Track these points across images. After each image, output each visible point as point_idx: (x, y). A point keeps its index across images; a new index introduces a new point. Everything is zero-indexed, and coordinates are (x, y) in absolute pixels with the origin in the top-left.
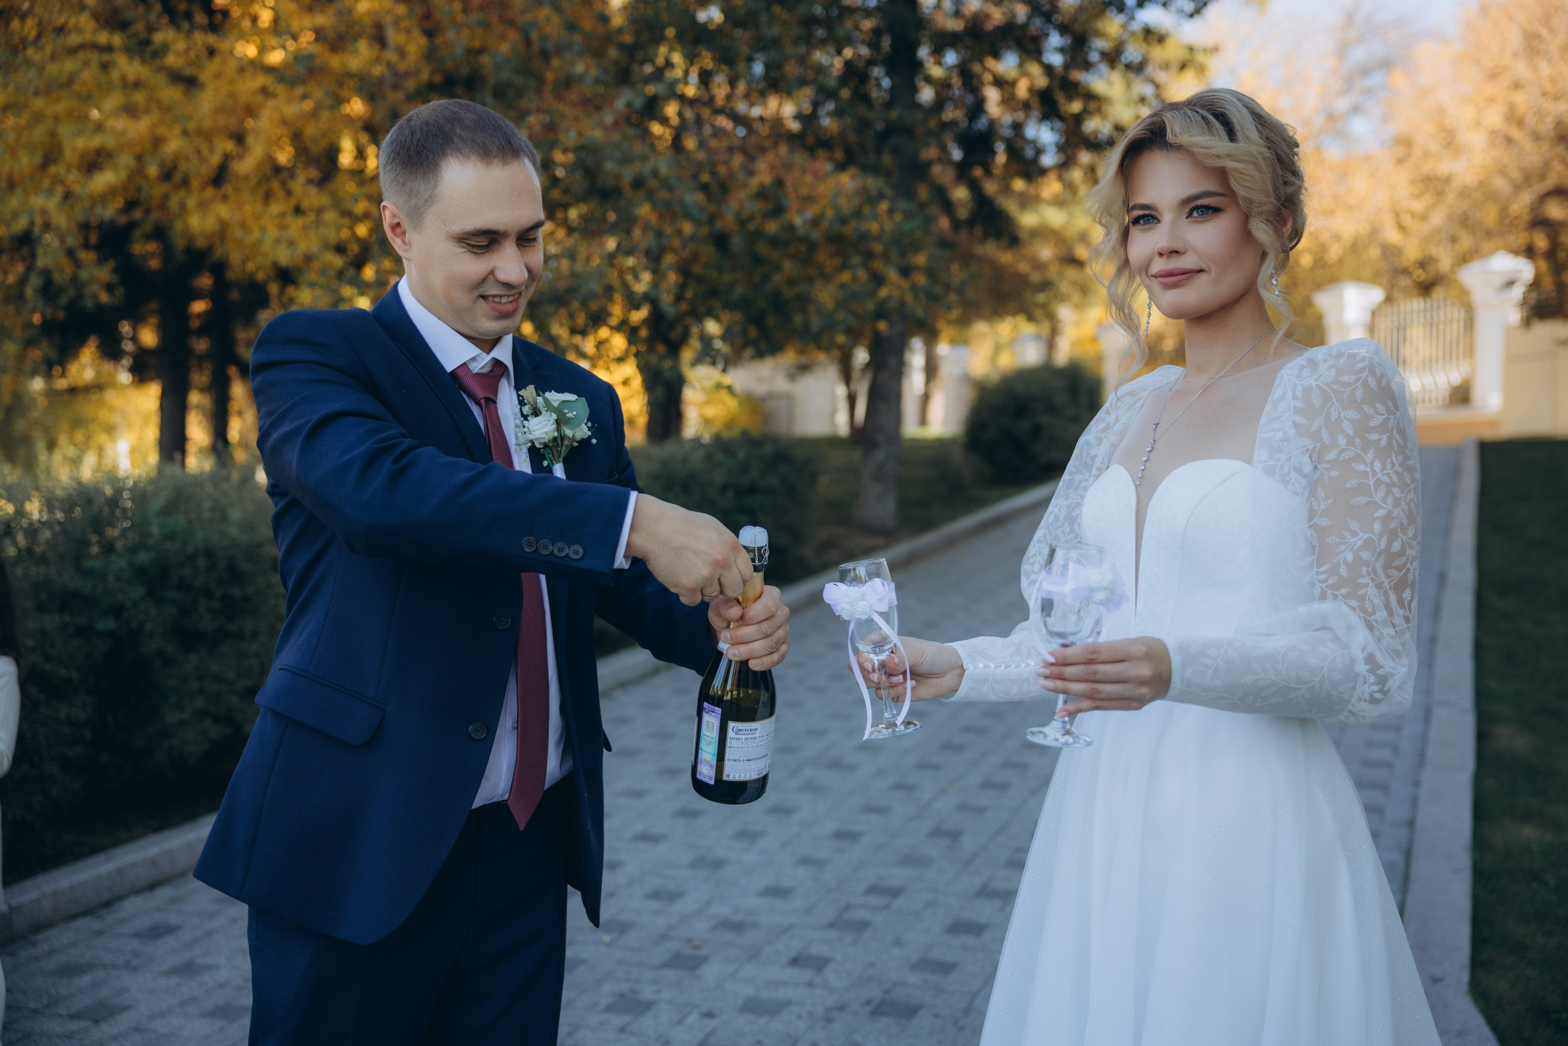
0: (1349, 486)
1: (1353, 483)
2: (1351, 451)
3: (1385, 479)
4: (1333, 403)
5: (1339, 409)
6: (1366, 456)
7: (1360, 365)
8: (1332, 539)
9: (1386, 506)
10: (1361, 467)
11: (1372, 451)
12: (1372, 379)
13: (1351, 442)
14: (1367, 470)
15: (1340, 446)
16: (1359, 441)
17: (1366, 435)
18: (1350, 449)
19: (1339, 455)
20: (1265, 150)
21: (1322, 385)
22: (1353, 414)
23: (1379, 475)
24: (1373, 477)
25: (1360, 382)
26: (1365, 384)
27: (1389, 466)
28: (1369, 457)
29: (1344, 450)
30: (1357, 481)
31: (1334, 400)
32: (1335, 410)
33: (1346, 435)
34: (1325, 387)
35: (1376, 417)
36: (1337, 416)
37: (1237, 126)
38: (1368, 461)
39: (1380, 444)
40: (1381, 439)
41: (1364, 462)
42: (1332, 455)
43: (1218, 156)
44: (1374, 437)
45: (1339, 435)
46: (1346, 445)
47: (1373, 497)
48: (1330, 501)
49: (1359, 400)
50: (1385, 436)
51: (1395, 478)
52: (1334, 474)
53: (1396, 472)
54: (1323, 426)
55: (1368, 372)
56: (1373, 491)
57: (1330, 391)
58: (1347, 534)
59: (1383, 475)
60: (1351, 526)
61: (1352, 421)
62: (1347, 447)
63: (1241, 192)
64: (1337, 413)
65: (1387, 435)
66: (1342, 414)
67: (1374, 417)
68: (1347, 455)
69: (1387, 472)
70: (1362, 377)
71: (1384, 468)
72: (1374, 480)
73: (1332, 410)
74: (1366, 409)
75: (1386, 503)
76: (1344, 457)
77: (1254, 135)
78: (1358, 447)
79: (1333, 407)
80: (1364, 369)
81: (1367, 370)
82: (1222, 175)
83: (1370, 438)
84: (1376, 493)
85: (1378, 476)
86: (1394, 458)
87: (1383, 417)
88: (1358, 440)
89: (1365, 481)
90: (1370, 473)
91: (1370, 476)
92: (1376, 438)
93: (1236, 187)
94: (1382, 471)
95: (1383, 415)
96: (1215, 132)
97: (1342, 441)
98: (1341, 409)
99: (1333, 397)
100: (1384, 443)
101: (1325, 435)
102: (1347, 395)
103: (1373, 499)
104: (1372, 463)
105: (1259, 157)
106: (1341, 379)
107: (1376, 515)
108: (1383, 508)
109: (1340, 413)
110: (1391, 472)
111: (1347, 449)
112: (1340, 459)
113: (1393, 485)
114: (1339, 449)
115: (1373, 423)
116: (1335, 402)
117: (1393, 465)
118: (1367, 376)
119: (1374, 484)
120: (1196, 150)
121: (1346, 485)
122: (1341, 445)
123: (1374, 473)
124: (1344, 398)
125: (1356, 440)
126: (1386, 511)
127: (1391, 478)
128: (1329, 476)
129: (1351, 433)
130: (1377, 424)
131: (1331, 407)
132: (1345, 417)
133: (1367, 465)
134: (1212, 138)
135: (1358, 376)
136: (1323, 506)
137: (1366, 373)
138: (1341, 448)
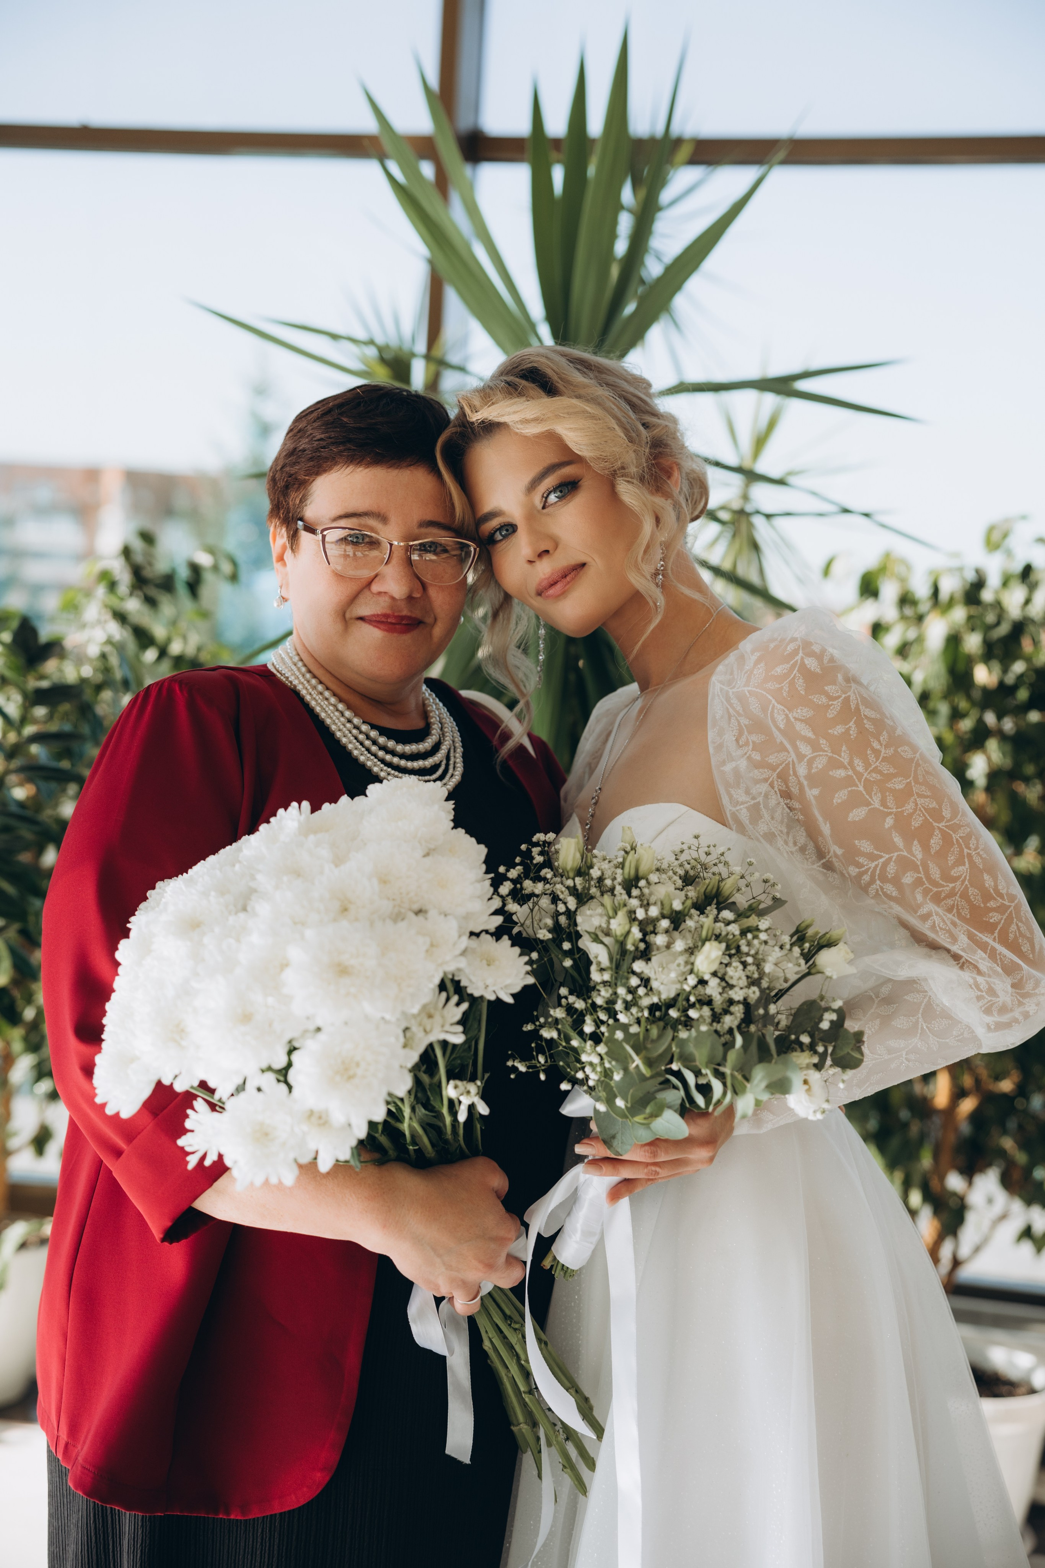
0: (839, 801)
1: (840, 796)
2: (821, 758)
3: (875, 776)
4: (774, 706)
5: (784, 711)
6: (840, 756)
7: (791, 647)
9: (890, 810)
10: (840, 773)
11: (844, 748)
12: (810, 659)
14: (849, 773)
15: (805, 756)
16: (824, 742)
17: (830, 731)
18: (820, 755)
21: (754, 689)
22: (803, 712)
23: (865, 775)
24: (860, 781)
25: (796, 669)
26: (804, 670)
27: (872, 758)
28: (845, 758)
30: (846, 792)
31: (773, 701)
32: (779, 714)
34: (758, 690)
35: (832, 704)
36: (785, 721)
38: (846, 762)
39: (851, 735)
40: (849, 729)
41: (841, 766)
44: (839, 730)
45: (798, 743)
46: (813, 752)
47: (871, 804)
49: (803, 693)
50: (851, 724)
51: (887, 769)
52: (815, 792)
53: (885, 759)
55: (803, 654)
56: (867, 797)
57: (765, 693)
58: (861, 860)
59: (869, 773)
60: (862, 849)
61: (806, 721)
62: (815, 754)
64: (784, 716)
65: (853, 720)
66: (790, 716)
67: (829, 706)
68: (820, 764)
69: (873, 766)
70: (797, 661)
71: (867, 765)
72: (862, 784)
73: (776, 715)
74: (815, 700)
75: (888, 808)
78: (826, 749)
79: (776, 711)
80: (795, 652)
81: (801, 652)
83: (836, 733)
84: (871, 798)
85: (864, 777)
86: (876, 745)
87: (840, 700)
88: (822, 741)
89: (854, 788)
90: (855, 777)
91: (856, 780)
92: (843, 730)
94: (866, 770)
95: (839, 697)
97: (805, 749)
98: (785, 710)
99: (771, 698)
100: (853, 732)
102: (787, 690)
103: (872, 807)
104: (851, 763)
106: (773, 673)
107: (887, 826)
108: (891, 813)
109: (787, 715)
110: (877, 763)
111: (816, 756)
112: (813, 771)
113: (889, 777)
114: (805, 760)
115: (831, 714)
116: (776, 704)
117: (877, 753)
118: (802, 658)
119: (864, 787)
121: (835, 801)
122: (807, 753)
123: (859, 775)
124: (784, 695)
125: (821, 742)
126: (893, 816)
127: (880, 772)
129: (810, 735)
130: (835, 713)
131: (772, 712)
132: (796, 719)
133: (846, 768)
135: (792, 663)
137: (801, 654)
138: (807, 758)
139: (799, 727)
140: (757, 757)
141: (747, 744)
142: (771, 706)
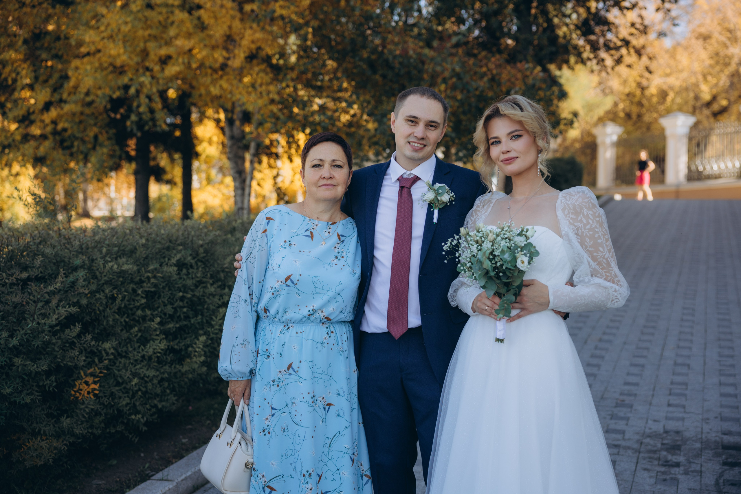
3: (603, 233)
4: (584, 209)
6: (597, 226)
7: (588, 195)
10: (597, 230)
13: (593, 222)
15: (590, 223)
19: (591, 227)
29: (592, 225)
32: (585, 211)
33: (591, 219)
34: (580, 204)
42: (588, 227)
43: (519, 117)
44: (598, 219)
48: (592, 242)
49: (591, 208)
52: (591, 233)
54: (583, 217)
57: (582, 206)
61: (592, 215)
76: (593, 227)
93: (527, 127)
96: (516, 109)
99: (584, 207)
101: (584, 221)
102: (588, 206)
105: (532, 117)
109: (587, 212)
113: (605, 234)
128: (589, 234)
131: (583, 211)
132: (589, 213)
134: (515, 111)
136: (590, 244)
139: (590, 216)
140: (572, 221)
141: (569, 217)
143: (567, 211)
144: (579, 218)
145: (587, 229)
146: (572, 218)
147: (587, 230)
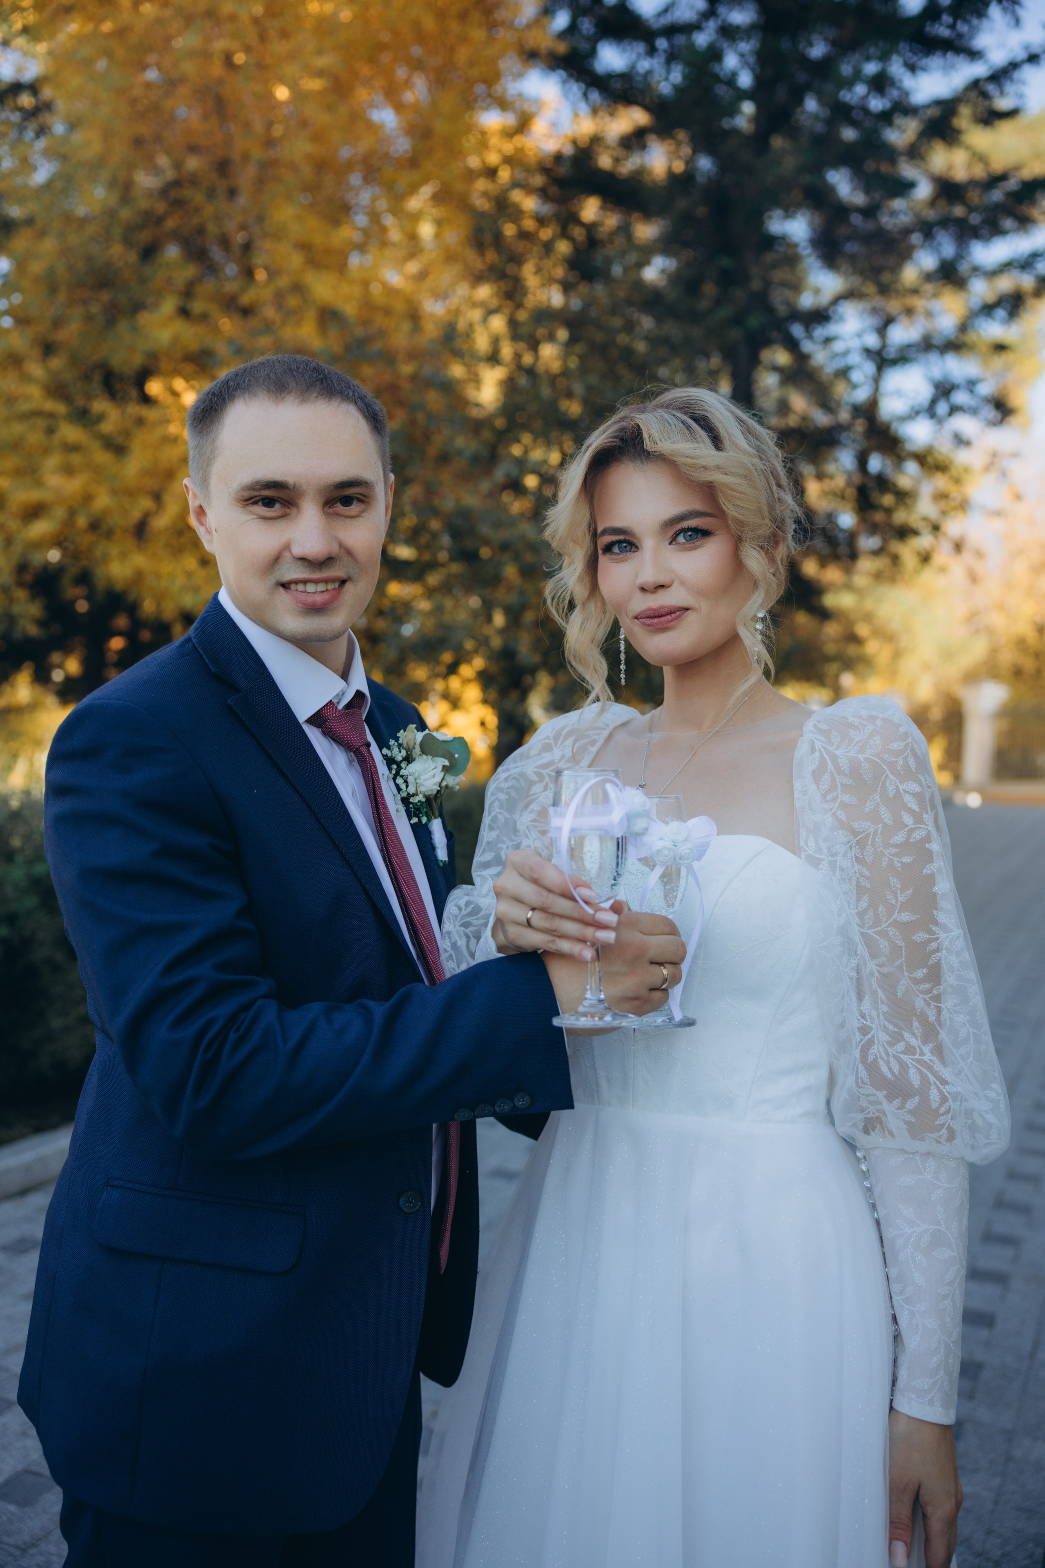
4: (887, 776)
8: (920, 937)
13: (918, 821)
15: (907, 826)
19: (909, 837)
20: (756, 461)
22: (914, 787)
29: (911, 831)
32: (890, 784)
33: (910, 810)
37: (723, 433)
42: (899, 838)
43: (705, 468)
48: (908, 892)
52: (907, 859)
54: (880, 804)
61: (915, 795)
63: (731, 511)
76: (915, 838)
77: (742, 442)
82: (709, 491)
93: (725, 505)
96: (699, 438)
97: (908, 820)
99: (886, 769)
102: (901, 765)
105: (752, 468)
109: (898, 787)
120: (680, 460)
128: (901, 862)
129: (915, 807)
131: (884, 781)
132: (905, 791)
134: (696, 445)
136: (902, 898)
138: (908, 828)
139: (907, 799)
140: (843, 816)
141: (835, 800)
142: (885, 775)
143: (827, 777)
144: (869, 807)
145: (896, 846)
146: (843, 806)
147: (895, 850)
